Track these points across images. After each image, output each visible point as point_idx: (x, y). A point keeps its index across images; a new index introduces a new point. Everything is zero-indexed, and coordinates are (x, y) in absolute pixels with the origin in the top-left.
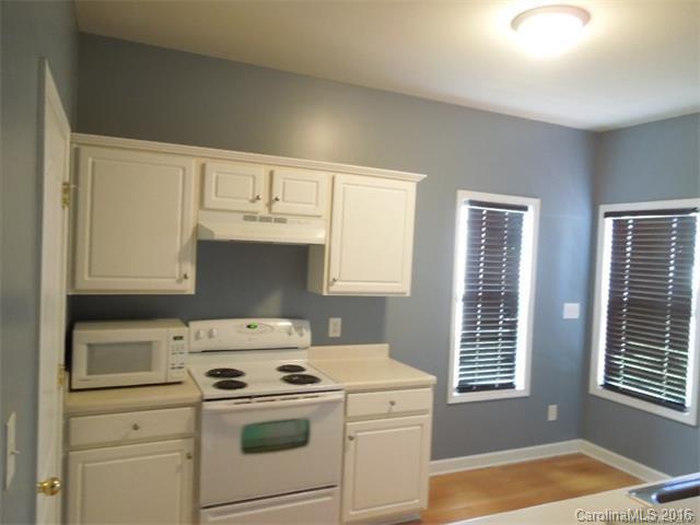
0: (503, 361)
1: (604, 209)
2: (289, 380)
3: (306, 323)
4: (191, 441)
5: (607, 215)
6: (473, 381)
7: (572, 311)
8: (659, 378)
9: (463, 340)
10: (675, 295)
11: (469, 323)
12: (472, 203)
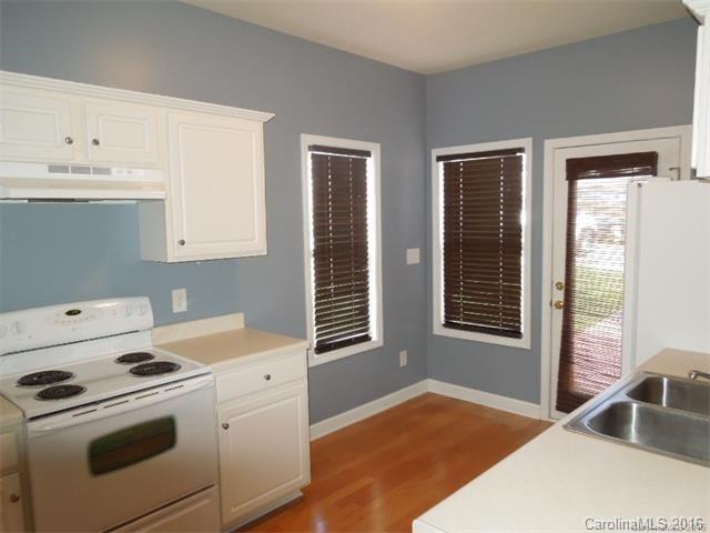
0: (356, 315)
1: (435, 153)
2: (139, 372)
3: (145, 301)
4: (16, 476)
5: (439, 158)
6: (331, 339)
7: (413, 256)
8: (495, 311)
9: (317, 299)
10: (507, 232)
11: (322, 280)
12: (316, 148)
